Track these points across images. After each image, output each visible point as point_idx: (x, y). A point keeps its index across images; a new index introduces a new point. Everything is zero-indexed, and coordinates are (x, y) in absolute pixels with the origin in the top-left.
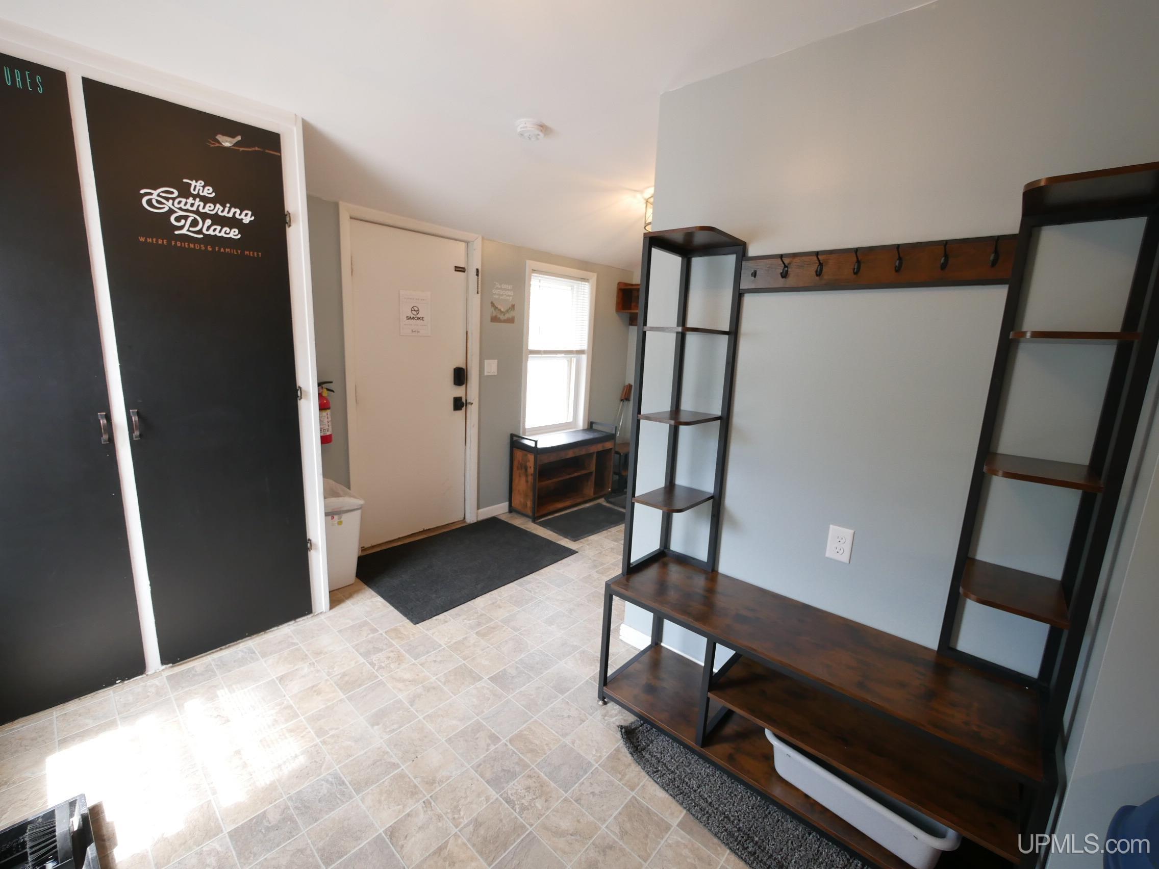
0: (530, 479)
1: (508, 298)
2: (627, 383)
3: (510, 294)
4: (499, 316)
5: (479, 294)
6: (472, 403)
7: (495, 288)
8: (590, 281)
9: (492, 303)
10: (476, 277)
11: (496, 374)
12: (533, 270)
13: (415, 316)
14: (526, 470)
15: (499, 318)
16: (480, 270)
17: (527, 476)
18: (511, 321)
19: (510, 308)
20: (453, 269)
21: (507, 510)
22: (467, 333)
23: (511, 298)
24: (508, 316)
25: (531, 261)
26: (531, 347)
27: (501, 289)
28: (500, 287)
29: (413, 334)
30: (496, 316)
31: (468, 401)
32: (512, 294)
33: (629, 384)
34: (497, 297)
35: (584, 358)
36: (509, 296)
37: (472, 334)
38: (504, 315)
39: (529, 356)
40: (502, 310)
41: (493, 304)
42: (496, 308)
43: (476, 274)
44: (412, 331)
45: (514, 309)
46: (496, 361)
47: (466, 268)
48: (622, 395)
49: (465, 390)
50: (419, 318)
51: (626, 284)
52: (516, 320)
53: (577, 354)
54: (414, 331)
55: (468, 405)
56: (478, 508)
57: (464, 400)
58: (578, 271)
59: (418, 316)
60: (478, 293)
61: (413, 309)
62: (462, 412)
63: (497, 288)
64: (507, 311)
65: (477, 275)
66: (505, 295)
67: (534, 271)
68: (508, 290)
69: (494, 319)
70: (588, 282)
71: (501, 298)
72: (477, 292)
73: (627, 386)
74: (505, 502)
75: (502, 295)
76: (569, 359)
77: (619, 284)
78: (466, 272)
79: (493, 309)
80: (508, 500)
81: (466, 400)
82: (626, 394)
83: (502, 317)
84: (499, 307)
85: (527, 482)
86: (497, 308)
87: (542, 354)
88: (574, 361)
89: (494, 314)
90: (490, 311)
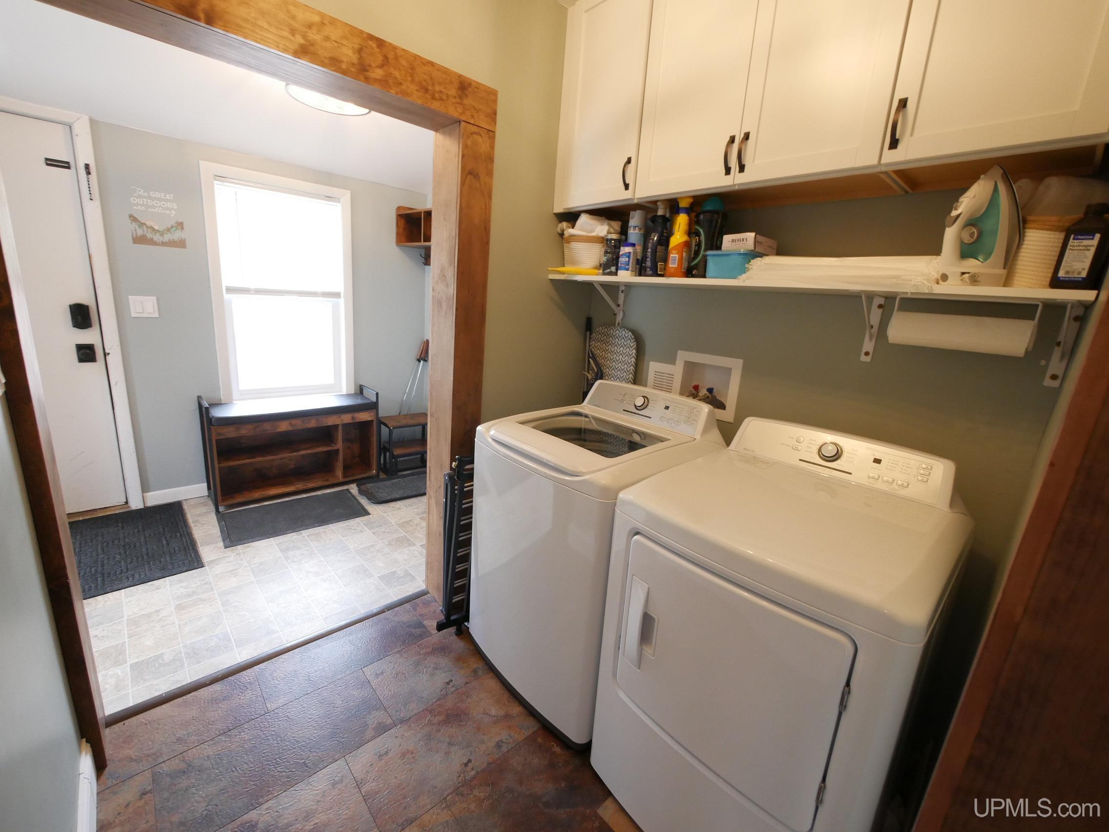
1: (168, 211)
2: (425, 339)
3: (170, 206)
4: (149, 236)
5: (98, 203)
6: (109, 354)
7: (135, 195)
8: (342, 200)
9: (131, 216)
10: (87, 175)
11: (156, 315)
12: (216, 176)
15: (152, 239)
16: (92, 165)
18: (179, 244)
19: (172, 227)
22: (90, 256)
23: (173, 212)
24: (170, 237)
25: (210, 163)
26: (228, 283)
27: (149, 197)
28: (145, 194)
30: (143, 236)
31: (107, 350)
32: (175, 207)
34: (142, 208)
35: (342, 302)
36: (171, 209)
38: (162, 235)
39: (227, 294)
40: (156, 227)
41: (133, 219)
42: (142, 224)
43: (85, 171)
45: (182, 229)
46: (154, 298)
47: (72, 163)
48: (418, 354)
49: (98, 332)
52: (188, 242)
55: (107, 356)
56: (143, 490)
57: (99, 351)
58: (312, 184)
60: (92, 199)
62: (98, 365)
63: (140, 196)
64: (168, 230)
65: (88, 173)
66: (161, 207)
67: (218, 177)
68: (167, 201)
69: (139, 240)
70: (339, 202)
71: (149, 210)
72: (89, 198)
74: (203, 483)
75: (154, 207)
77: (400, 208)
78: (73, 168)
79: (134, 226)
80: (205, 480)
81: (104, 349)
83: (157, 238)
84: (150, 223)
86: (144, 224)
87: (251, 294)
89: (140, 233)
90: (128, 229)
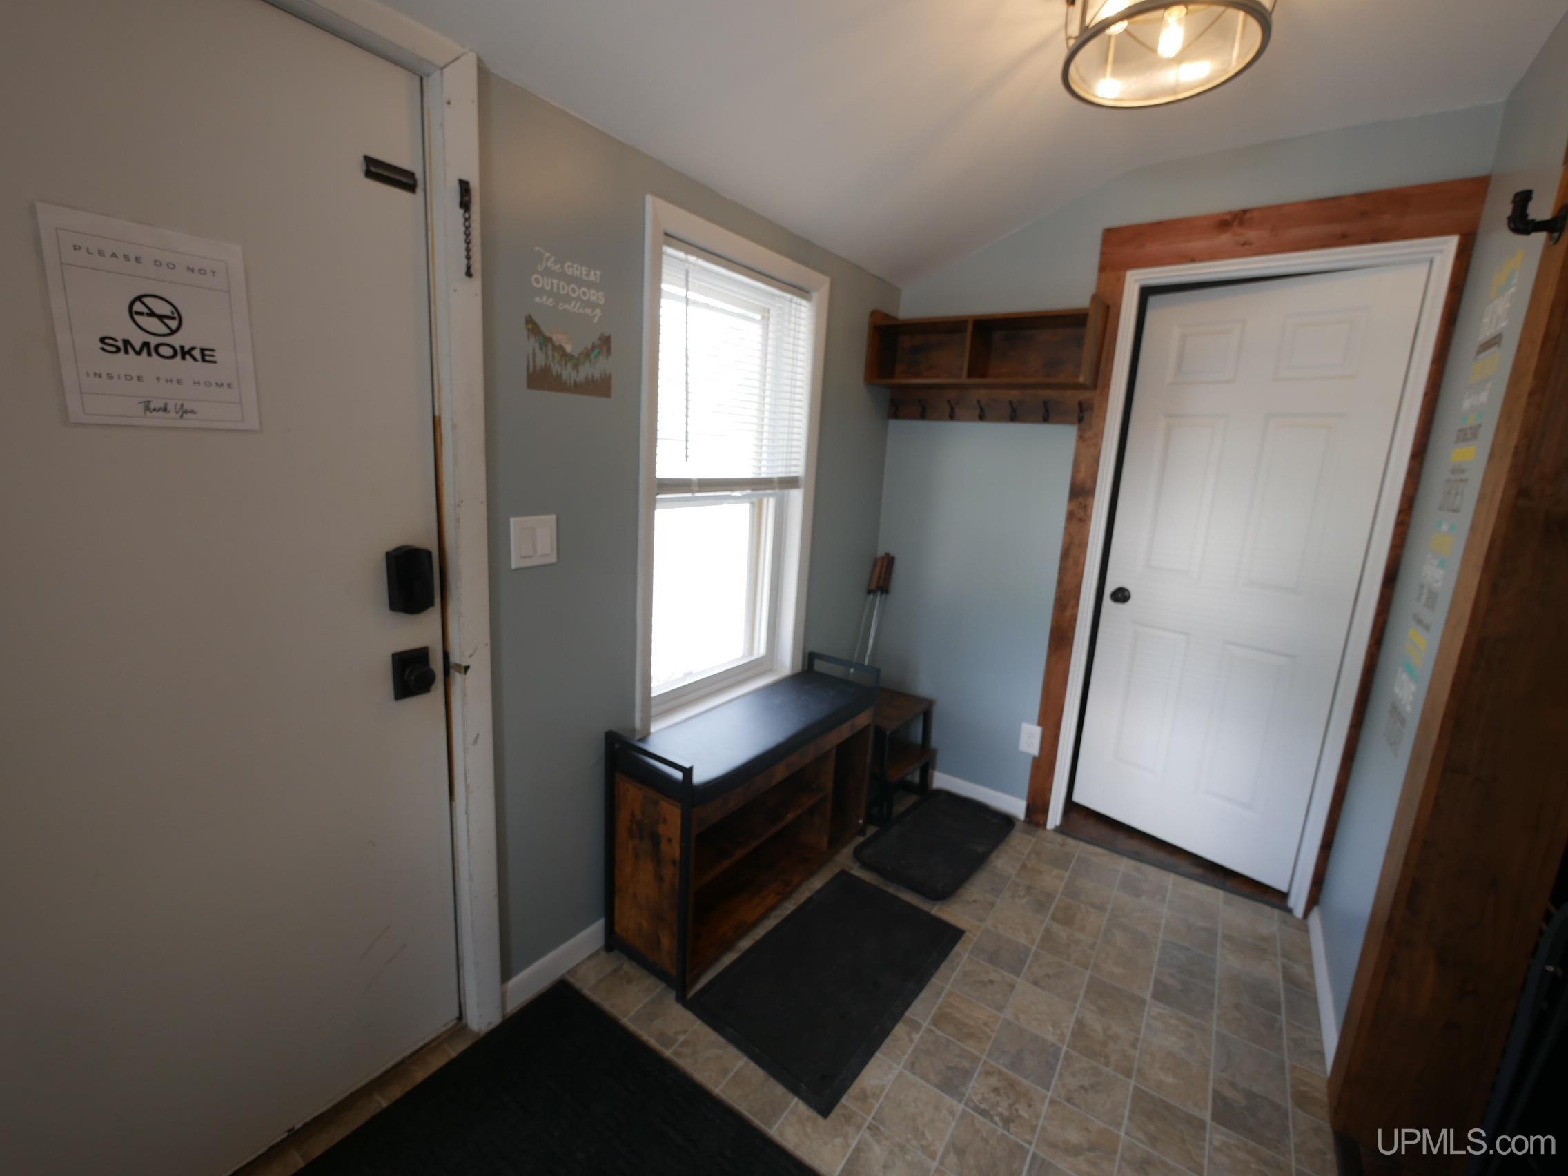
0: (669, 872)
1: (588, 311)
2: (881, 552)
3: (593, 298)
4: (556, 368)
5: (476, 283)
6: (467, 668)
7: (540, 268)
8: (815, 295)
9: (529, 320)
10: (461, 211)
11: (553, 559)
12: (666, 234)
13: (154, 341)
14: (656, 840)
15: (560, 376)
16: (475, 185)
17: (658, 860)
18: (600, 387)
19: (593, 347)
20: (359, 169)
21: (599, 942)
22: (436, 423)
23: (598, 311)
24: (587, 371)
25: (661, 203)
26: (666, 468)
27: (562, 276)
28: (557, 268)
29: (157, 419)
30: (546, 370)
31: (455, 658)
32: (602, 302)
33: (887, 555)
34: (550, 302)
35: (796, 500)
36: (593, 305)
37: (454, 427)
38: (576, 367)
39: (659, 496)
40: (568, 348)
41: (533, 327)
42: (546, 341)
43: (457, 200)
44: (147, 407)
45: (609, 351)
46: (552, 518)
47: (419, 176)
48: (870, 580)
49: (439, 620)
50: (185, 353)
51: (886, 316)
52: (615, 383)
53: (781, 488)
54: (156, 404)
55: (452, 671)
56: (506, 974)
57: (437, 665)
58: (788, 261)
59: (175, 341)
60: (469, 273)
61: (137, 306)
62: (431, 702)
63: (548, 273)
64: (587, 354)
65: (465, 205)
66: (578, 298)
67: (670, 238)
68: (590, 285)
69: (540, 379)
70: (810, 300)
71: (560, 306)
72: (464, 269)
73: (883, 558)
74: (594, 922)
75: (567, 298)
76: (755, 500)
77: (874, 313)
78: (419, 190)
79: (532, 344)
81: (446, 656)
82: (879, 577)
83: (568, 374)
84: (558, 338)
85: (660, 879)
86: (549, 340)
87: (693, 492)
88: (770, 504)
89: (541, 360)
90: (520, 352)
